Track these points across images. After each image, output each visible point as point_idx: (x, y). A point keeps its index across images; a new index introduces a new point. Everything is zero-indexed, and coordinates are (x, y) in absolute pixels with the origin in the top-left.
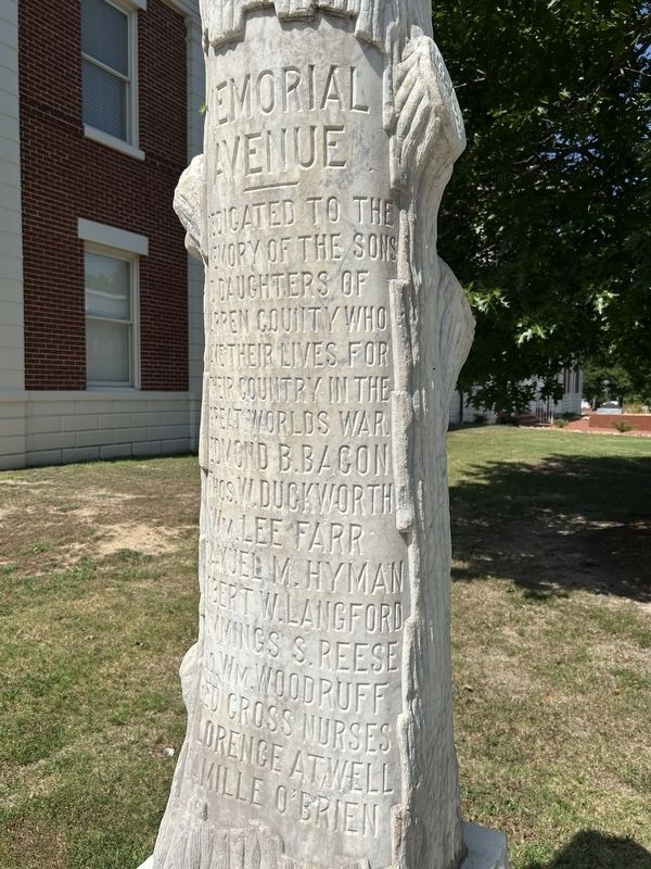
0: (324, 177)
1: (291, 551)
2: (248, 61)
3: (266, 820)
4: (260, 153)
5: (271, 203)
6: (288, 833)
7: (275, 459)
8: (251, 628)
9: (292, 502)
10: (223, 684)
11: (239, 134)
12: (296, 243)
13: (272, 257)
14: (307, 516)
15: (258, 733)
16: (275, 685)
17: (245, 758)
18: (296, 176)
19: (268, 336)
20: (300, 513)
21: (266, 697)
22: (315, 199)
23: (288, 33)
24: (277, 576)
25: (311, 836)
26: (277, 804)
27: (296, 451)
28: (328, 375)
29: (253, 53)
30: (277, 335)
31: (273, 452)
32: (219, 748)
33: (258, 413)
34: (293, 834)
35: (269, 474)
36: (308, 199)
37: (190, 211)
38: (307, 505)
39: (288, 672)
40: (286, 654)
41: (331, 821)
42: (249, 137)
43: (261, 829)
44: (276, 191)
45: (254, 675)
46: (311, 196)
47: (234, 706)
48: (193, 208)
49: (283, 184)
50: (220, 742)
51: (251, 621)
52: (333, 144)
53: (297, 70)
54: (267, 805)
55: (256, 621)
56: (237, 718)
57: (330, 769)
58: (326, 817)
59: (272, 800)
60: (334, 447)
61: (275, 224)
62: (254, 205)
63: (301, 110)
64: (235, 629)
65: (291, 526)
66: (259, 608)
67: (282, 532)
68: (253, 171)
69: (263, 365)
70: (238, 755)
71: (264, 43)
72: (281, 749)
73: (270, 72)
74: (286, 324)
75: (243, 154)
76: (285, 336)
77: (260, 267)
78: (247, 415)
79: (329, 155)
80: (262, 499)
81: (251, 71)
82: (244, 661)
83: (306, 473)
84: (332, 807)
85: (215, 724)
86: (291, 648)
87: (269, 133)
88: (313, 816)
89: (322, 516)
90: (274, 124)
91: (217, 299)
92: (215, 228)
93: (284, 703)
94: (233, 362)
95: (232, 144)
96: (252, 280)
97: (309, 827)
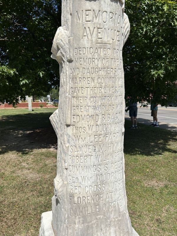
0: (117, 44)
1: (104, 143)
2: (100, 7)
3: (101, 215)
4: (102, 34)
5: (104, 48)
7: (101, 119)
8: (92, 166)
9: (105, 129)
10: (83, 185)
11: (95, 27)
12: (110, 60)
13: (103, 63)
14: (108, 133)
15: (96, 193)
16: (100, 179)
17: (93, 202)
18: (111, 42)
19: (101, 85)
20: (107, 132)
21: (97, 183)
22: (114, 49)
23: (112, 3)
24: (100, 150)
26: (103, 209)
27: (106, 116)
28: (115, 95)
29: (102, 5)
30: (103, 85)
31: (100, 117)
32: (84, 203)
33: (96, 106)
34: (109, 214)
35: (99, 123)
36: (113, 49)
38: (108, 130)
39: (103, 174)
40: (103, 170)
42: (98, 28)
44: (106, 45)
45: (94, 178)
46: (114, 48)
47: (87, 189)
49: (107, 44)
50: (84, 201)
51: (92, 165)
52: (118, 36)
53: (113, 14)
54: (100, 211)
55: (94, 164)
56: (89, 192)
60: (115, 113)
61: (105, 54)
62: (99, 48)
63: (113, 25)
64: (87, 168)
65: (105, 136)
66: (95, 160)
67: (102, 138)
68: (99, 38)
69: (98, 92)
70: (90, 202)
71: (105, 3)
72: (102, 195)
73: (106, 12)
74: (106, 82)
75: (96, 33)
76: (106, 85)
77: (100, 66)
78: (93, 107)
79: (117, 38)
80: (96, 130)
81: (101, 9)
82: (90, 176)
83: (108, 121)
84: (117, 203)
85: (81, 197)
86: (104, 168)
87: (105, 29)
88: (113, 207)
89: (112, 132)
90: (107, 27)
91: (81, 74)
92: (81, 52)
93: (102, 183)
94: (88, 92)
95: (92, 29)
96: (97, 69)
97: (112, 210)
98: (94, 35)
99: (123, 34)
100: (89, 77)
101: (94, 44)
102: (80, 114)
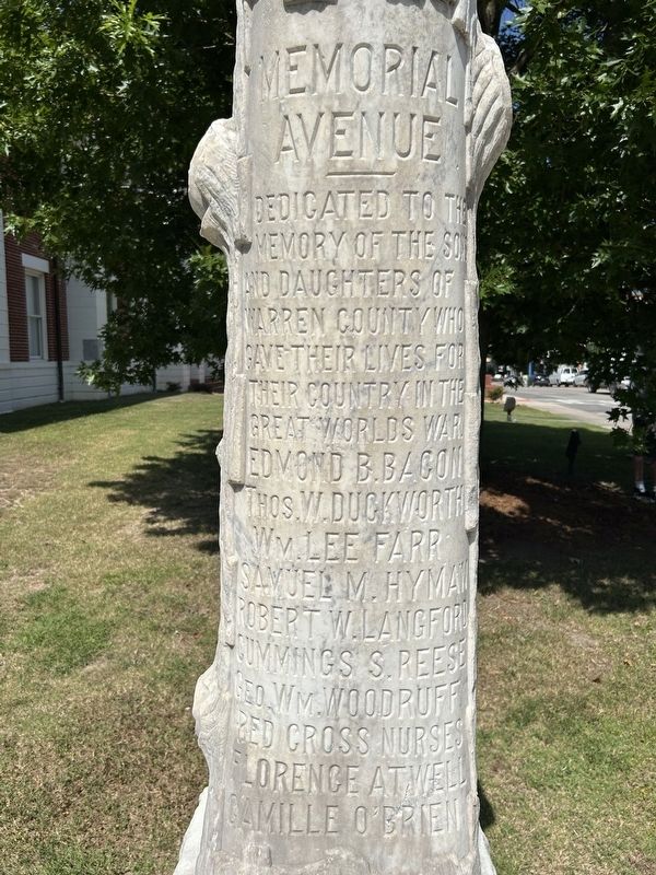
0: (421, 170)
1: (368, 565)
2: (341, 28)
3: (345, 846)
4: (351, 135)
5: (361, 192)
6: (372, 852)
7: (352, 470)
8: (317, 651)
9: (370, 513)
10: (279, 717)
11: (323, 109)
12: (389, 238)
13: (360, 251)
14: (387, 526)
15: (329, 759)
16: (347, 705)
17: (314, 788)
18: (393, 166)
19: (350, 338)
20: (380, 524)
21: (337, 720)
22: (411, 192)
23: (392, 7)
24: (351, 591)
25: (397, 848)
26: (356, 826)
27: (377, 460)
28: (416, 378)
29: (349, 21)
30: (361, 337)
31: (350, 462)
32: (280, 784)
33: (333, 421)
34: (378, 851)
35: (345, 484)
36: (405, 192)
37: (219, 187)
38: (386, 515)
39: (363, 689)
41: (417, 827)
42: (336, 115)
43: (344, 856)
44: (368, 180)
45: (322, 700)
46: (408, 189)
47: (295, 737)
48: (223, 183)
49: (376, 173)
50: (280, 779)
51: (318, 645)
52: (430, 136)
53: (400, 50)
54: (345, 831)
55: (324, 642)
56: (300, 749)
57: (412, 777)
58: (411, 826)
59: (350, 825)
60: (417, 452)
61: (365, 216)
62: (340, 192)
63: (401, 95)
64: (295, 655)
65: (370, 538)
66: (328, 628)
67: (358, 546)
68: (340, 154)
69: (341, 368)
70: (306, 787)
71: (364, 12)
72: (357, 770)
73: (368, 46)
74: (372, 325)
75: (328, 133)
76: (371, 338)
77: (344, 262)
78: (318, 424)
79: (426, 147)
80: (333, 512)
81: (345, 40)
82: (307, 687)
83: (386, 482)
84: (417, 812)
85: (272, 761)
86: (367, 663)
87: (363, 114)
88: (399, 827)
89: (403, 525)
90: (371, 105)
91: (273, 294)
92: (275, 212)
93: (359, 722)
94: (300, 365)
95: (310, 119)
96: (329, 276)
97: (395, 840)
98: (320, 143)
99: (468, 128)
100: (302, 306)
101: (318, 176)
102: (274, 445)
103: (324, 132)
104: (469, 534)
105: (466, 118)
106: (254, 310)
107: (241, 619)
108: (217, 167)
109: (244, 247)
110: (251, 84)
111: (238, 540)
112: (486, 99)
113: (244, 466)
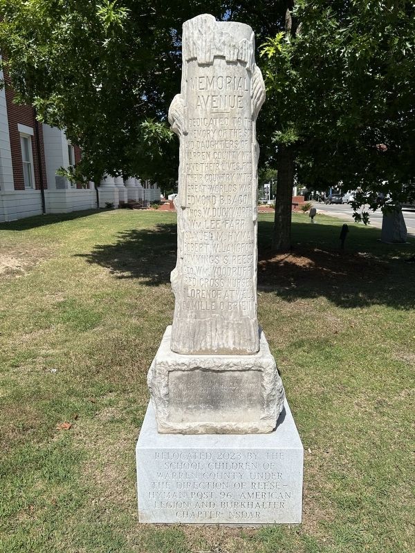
0: (237, 111)
1: (223, 230)
2: (214, 72)
3: (217, 313)
4: (217, 102)
5: (220, 118)
6: (225, 315)
7: (218, 201)
8: (209, 256)
9: (224, 214)
10: (198, 277)
11: (209, 95)
12: (228, 131)
13: (220, 135)
14: (229, 218)
15: (212, 288)
16: (217, 272)
17: (208, 297)
18: (229, 110)
19: (218, 161)
20: (227, 217)
21: (215, 277)
22: (235, 118)
23: (229, 66)
24: (218, 238)
25: (232, 314)
27: (226, 198)
28: (237, 173)
29: (216, 70)
30: (221, 160)
31: (218, 199)
32: (198, 297)
33: (213, 186)
34: (227, 315)
35: (216, 206)
36: (233, 118)
38: (229, 215)
39: (222, 267)
40: (222, 262)
41: (238, 308)
42: (213, 96)
43: (217, 316)
44: (222, 115)
45: (210, 271)
47: (202, 282)
48: (179, 115)
49: (225, 113)
50: (198, 295)
51: (209, 254)
52: (240, 101)
53: (231, 78)
54: (217, 309)
55: (211, 253)
56: (204, 286)
57: (237, 294)
58: (236, 308)
59: (219, 307)
60: (238, 196)
61: (221, 125)
62: (214, 118)
63: (231, 90)
64: (202, 258)
65: (224, 222)
66: (212, 250)
67: (220, 224)
68: (214, 107)
69: (215, 170)
70: (206, 297)
71: (220, 68)
72: (220, 291)
73: (222, 77)
74: (224, 157)
75: (211, 101)
76: (224, 161)
77: (215, 138)
78: (208, 187)
79: (239, 105)
80: (213, 214)
81: (215, 75)
82: (206, 267)
83: (228, 205)
84: (238, 304)
85: (195, 290)
86: (223, 260)
87: (221, 96)
88: (233, 308)
89: (234, 218)
90: (223, 93)
91: (195, 148)
92: (195, 124)
93: (221, 277)
94: (203, 169)
95: (206, 97)
96: (212, 143)
97: (232, 312)
98: (208, 104)
99: (252, 97)
100: (203, 151)
101: (208, 114)
102: (195, 194)
103: (209, 101)
104: (254, 222)
105: (251, 94)
106: (189, 153)
107: (185, 249)
108: (178, 110)
109: (186, 134)
110: (188, 85)
111: (184, 225)
112: (257, 88)
113: (186, 202)
